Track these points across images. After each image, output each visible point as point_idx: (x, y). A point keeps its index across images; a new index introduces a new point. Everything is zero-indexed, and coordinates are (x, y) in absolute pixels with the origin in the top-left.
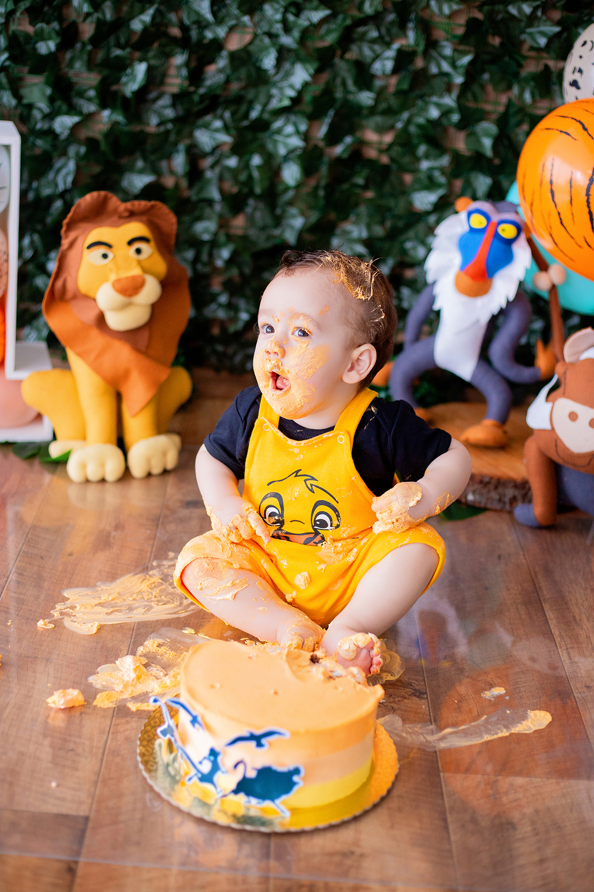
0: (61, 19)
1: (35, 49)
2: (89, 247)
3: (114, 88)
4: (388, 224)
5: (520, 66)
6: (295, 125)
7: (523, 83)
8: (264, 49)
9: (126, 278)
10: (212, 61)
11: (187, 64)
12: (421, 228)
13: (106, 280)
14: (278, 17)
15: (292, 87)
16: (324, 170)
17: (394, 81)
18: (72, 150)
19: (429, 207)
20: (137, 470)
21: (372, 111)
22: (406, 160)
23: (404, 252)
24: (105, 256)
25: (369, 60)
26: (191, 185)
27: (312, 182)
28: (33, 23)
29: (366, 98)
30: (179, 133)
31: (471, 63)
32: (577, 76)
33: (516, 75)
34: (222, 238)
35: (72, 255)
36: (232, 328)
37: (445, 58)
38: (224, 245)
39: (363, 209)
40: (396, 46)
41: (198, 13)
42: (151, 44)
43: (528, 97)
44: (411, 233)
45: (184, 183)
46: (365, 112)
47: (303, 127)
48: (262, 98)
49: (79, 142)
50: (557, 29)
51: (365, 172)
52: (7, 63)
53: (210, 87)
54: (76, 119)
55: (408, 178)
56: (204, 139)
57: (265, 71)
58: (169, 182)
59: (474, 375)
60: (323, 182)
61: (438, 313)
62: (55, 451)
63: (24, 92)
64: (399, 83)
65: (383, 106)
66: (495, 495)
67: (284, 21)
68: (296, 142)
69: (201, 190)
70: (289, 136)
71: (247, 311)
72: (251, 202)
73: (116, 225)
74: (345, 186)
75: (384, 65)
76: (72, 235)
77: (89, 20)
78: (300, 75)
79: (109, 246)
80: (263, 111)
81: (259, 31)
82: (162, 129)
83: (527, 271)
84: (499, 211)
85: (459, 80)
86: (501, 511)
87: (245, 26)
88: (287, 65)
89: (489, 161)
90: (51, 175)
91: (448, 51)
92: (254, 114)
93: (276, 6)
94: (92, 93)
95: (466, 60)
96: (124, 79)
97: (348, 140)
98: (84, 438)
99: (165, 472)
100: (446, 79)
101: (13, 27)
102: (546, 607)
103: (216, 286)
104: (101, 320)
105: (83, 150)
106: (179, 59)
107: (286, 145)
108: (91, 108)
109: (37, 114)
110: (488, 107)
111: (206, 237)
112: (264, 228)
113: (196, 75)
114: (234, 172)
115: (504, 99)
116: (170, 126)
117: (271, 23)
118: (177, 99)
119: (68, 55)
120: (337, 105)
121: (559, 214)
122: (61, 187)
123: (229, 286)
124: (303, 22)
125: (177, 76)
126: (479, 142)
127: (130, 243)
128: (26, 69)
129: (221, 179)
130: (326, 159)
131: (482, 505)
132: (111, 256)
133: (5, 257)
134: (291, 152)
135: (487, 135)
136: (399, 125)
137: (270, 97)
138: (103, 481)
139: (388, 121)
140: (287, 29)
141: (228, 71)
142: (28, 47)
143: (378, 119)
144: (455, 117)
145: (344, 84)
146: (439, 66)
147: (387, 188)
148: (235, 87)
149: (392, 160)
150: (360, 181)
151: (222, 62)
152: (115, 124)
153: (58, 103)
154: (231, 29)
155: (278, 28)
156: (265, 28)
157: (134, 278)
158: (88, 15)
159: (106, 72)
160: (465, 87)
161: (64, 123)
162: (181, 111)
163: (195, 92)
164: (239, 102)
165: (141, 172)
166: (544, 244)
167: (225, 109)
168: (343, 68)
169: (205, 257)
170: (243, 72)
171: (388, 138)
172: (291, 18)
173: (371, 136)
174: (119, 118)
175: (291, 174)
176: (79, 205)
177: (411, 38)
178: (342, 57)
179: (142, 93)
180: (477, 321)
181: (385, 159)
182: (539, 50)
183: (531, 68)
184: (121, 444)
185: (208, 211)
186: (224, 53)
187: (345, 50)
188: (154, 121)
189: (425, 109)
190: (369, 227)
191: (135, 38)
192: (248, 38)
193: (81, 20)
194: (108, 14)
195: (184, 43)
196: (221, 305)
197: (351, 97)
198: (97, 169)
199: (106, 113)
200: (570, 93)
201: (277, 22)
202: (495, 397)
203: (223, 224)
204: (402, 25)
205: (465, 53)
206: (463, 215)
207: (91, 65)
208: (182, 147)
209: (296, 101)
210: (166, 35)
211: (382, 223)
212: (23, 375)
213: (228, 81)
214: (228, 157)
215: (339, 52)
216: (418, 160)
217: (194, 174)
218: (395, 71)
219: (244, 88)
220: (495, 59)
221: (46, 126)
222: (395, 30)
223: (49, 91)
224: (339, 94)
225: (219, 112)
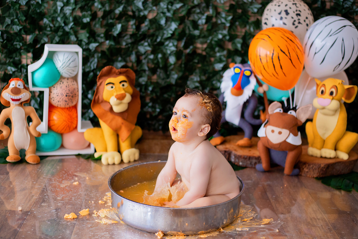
0: (91, 10)
1: (82, 21)
2: (107, 84)
3: (110, 33)
4: (207, 75)
5: (248, 19)
6: (173, 43)
7: (250, 25)
8: (161, 18)
9: (120, 94)
10: (143, 22)
11: (135, 24)
12: (218, 76)
13: (113, 95)
14: (165, 7)
15: (171, 30)
16: (183, 58)
17: (206, 26)
18: (96, 56)
19: (220, 69)
20: (125, 160)
21: (199, 37)
22: (212, 53)
23: (213, 85)
24: (112, 87)
25: (196, 20)
26: (137, 66)
27: (180, 62)
28: (82, 12)
29: (197, 33)
30: (133, 48)
31: (232, 19)
32: (266, 21)
33: (247, 22)
34: (149, 83)
35: (101, 87)
36: (154, 115)
37: (223, 18)
38: (150, 86)
39: (197, 71)
40: (206, 14)
41: (138, 7)
42: (122, 18)
43: (252, 29)
44: (215, 78)
45: (135, 65)
46: (196, 37)
47: (176, 43)
48: (161, 34)
49: (99, 52)
50: (260, 6)
51: (198, 58)
52: (73, 26)
53: (143, 32)
54: (97, 44)
55: (213, 59)
56: (142, 49)
57: (162, 25)
58: (130, 65)
59: (239, 123)
60: (183, 62)
61: (226, 102)
62: (96, 156)
63: (79, 36)
64: (208, 27)
65: (203, 35)
66: (249, 162)
67: (167, 8)
68: (173, 49)
69: (141, 66)
70: (171, 47)
71: (159, 108)
72: (159, 70)
73: (115, 77)
74: (191, 63)
75: (202, 21)
76: (101, 81)
77: (101, 10)
78: (174, 26)
79: (113, 84)
80: (161, 39)
81: (159, 12)
82: (127, 46)
83: (255, 86)
84: (244, 67)
85: (228, 25)
86: (251, 168)
87: (154, 10)
88: (169, 23)
89: (240, 52)
90: (89, 64)
91: (224, 15)
92: (158, 40)
93: (164, 3)
94: (102, 35)
95: (230, 18)
96: (113, 30)
97: (191, 47)
98: (106, 151)
99: (135, 161)
100: (223, 25)
101: (74, 14)
102: (268, 193)
103: (148, 100)
104: (111, 109)
105: (100, 55)
106: (132, 22)
107: (170, 50)
108: (103, 40)
109: (83, 43)
110: (239, 34)
111: (143, 83)
112: (163, 79)
113: (138, 28)
114: (153, 60)
115: (244, 31)
116: (129, 45)
117: (163, 9)
118: (132, 36)
119: (94, 23)
120: (187, 35)
121: (263, 66)
122: (92, 68)
123: (152, 100)
124: (174, 8)
125: (131, 28)
126: (236, 45)
127: (120, 82)
128: (79, 28)
129: (148, 63)
130: (184, 54)
131: (245, 166)
132: (114, 87)
133: (77, 90)
134: (172, 52)
135: (239, 43)
136: (209, 41)
137: (164, 34)
138: (114, 164)
139: (205, 40)
140: (169, 11)
141: (149, 26)
142: (80, 21)
143: (201, 40)
144: (228, 38)
145: (189, 28)
146: (221, 20)
147: (205, 63)
148: (152, 31)
149: (207, 53)
150: (196, 61)
151: (146, 23)
152: (111, 46)
153: (91, 39)
154: (150, 12)
155: (165, 10)
156: (161, 10)
157: (122, 94)
158: (100, 9)
159: (107, 28)
160: (230, 27)
161: (93, 46)
162: (133, 40)
163: (138, 33)
164: (153, 36)
165: (120, 61)
166: (260, 77)
167: (148, 38)
168: (188, 23)
169: (143, 90)
170: (154, 26)
171: (205, 46)
172: (170, 7)
173: (199, 45)
174: (112, 43)
175: (172, 60)
176: (103, 71)
177: (211, 12)
178: (188, 19)
179: (120, 35)
180: (239, 105)
181: (204, 53)
182: (254, 13)
183: (252, 19)
184: (119, 151)
185: (144, 74)
186: (147, 20)
187: (188, 17)
188: (124, 44)
189: (217, 35)
190: (200, 77)
191: (117, 16)
192: (155, 14)
193: (98, 10)
194: (107, 8)
195: (133, 17)
196: (149, 107)
197: (191, 33)
198: (105, 61)
199: (107, 42)
200: (264, 27)
201: (165, 8)
202: (247, 130)
203: (149, 78)
204: (207, 7)
205: (229, 16)
206: (232, 69)
207: (102, 26)
208: (134, 52)
209: (173, 35)
210: (127, 14)
211: (204, 75)
212: (84, 130)
213: (149, 29)
214: (150, 55)
215: (186, 18)
216: (215, 53)
217: (139, 61)
218: (206, 23)
219: (155, 31)
220: (240, 17)
221: (87, 47)
222: (205, 9)
223: (88, 35)
224: (187, 32)
225: (146, 40)
